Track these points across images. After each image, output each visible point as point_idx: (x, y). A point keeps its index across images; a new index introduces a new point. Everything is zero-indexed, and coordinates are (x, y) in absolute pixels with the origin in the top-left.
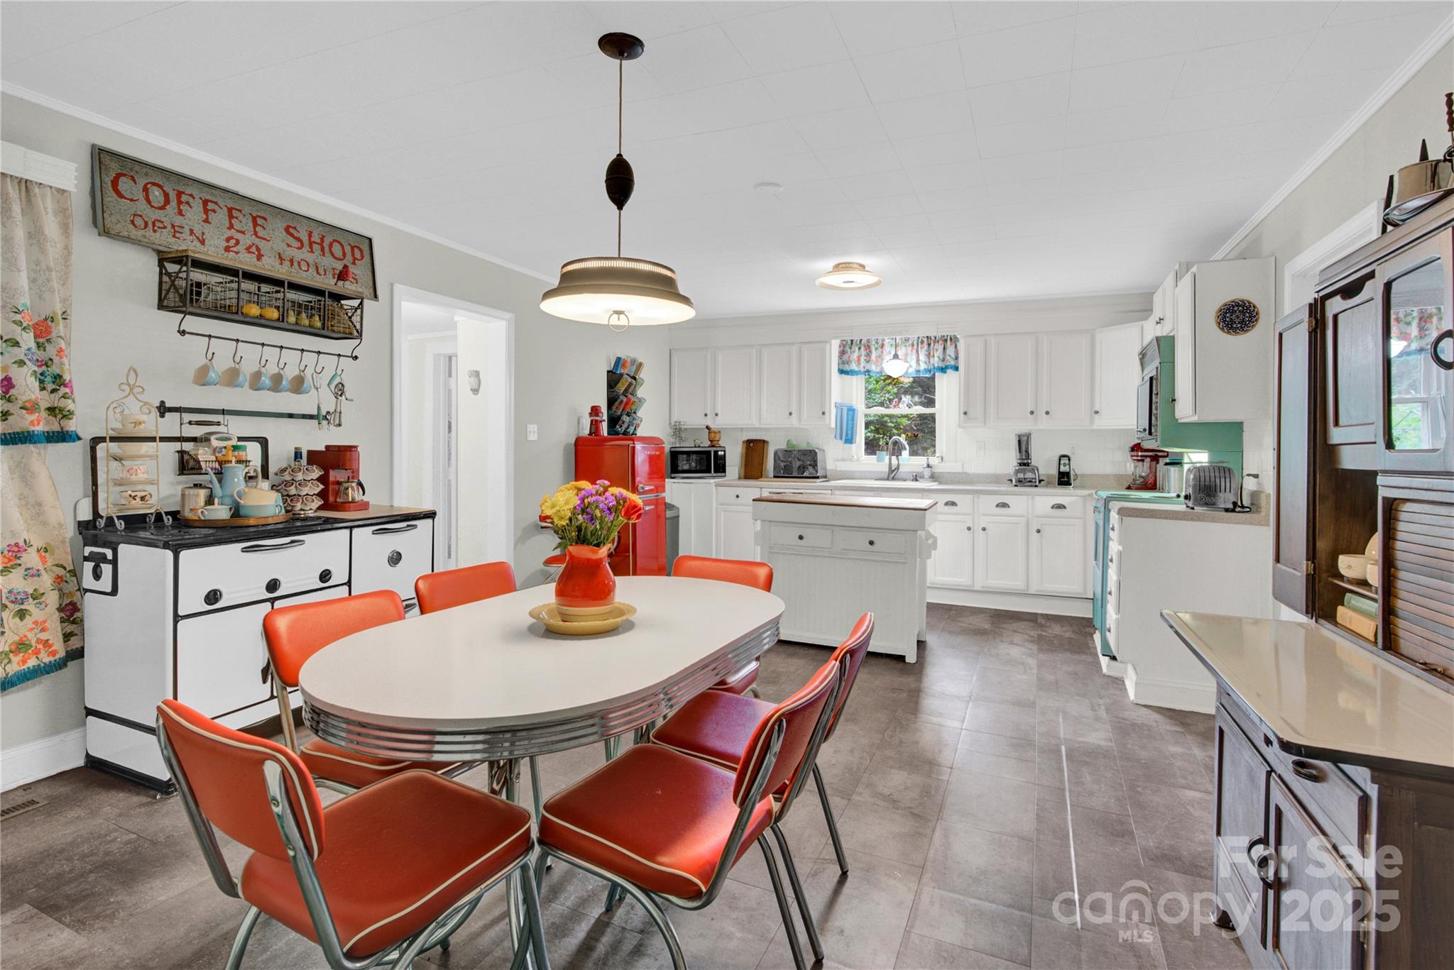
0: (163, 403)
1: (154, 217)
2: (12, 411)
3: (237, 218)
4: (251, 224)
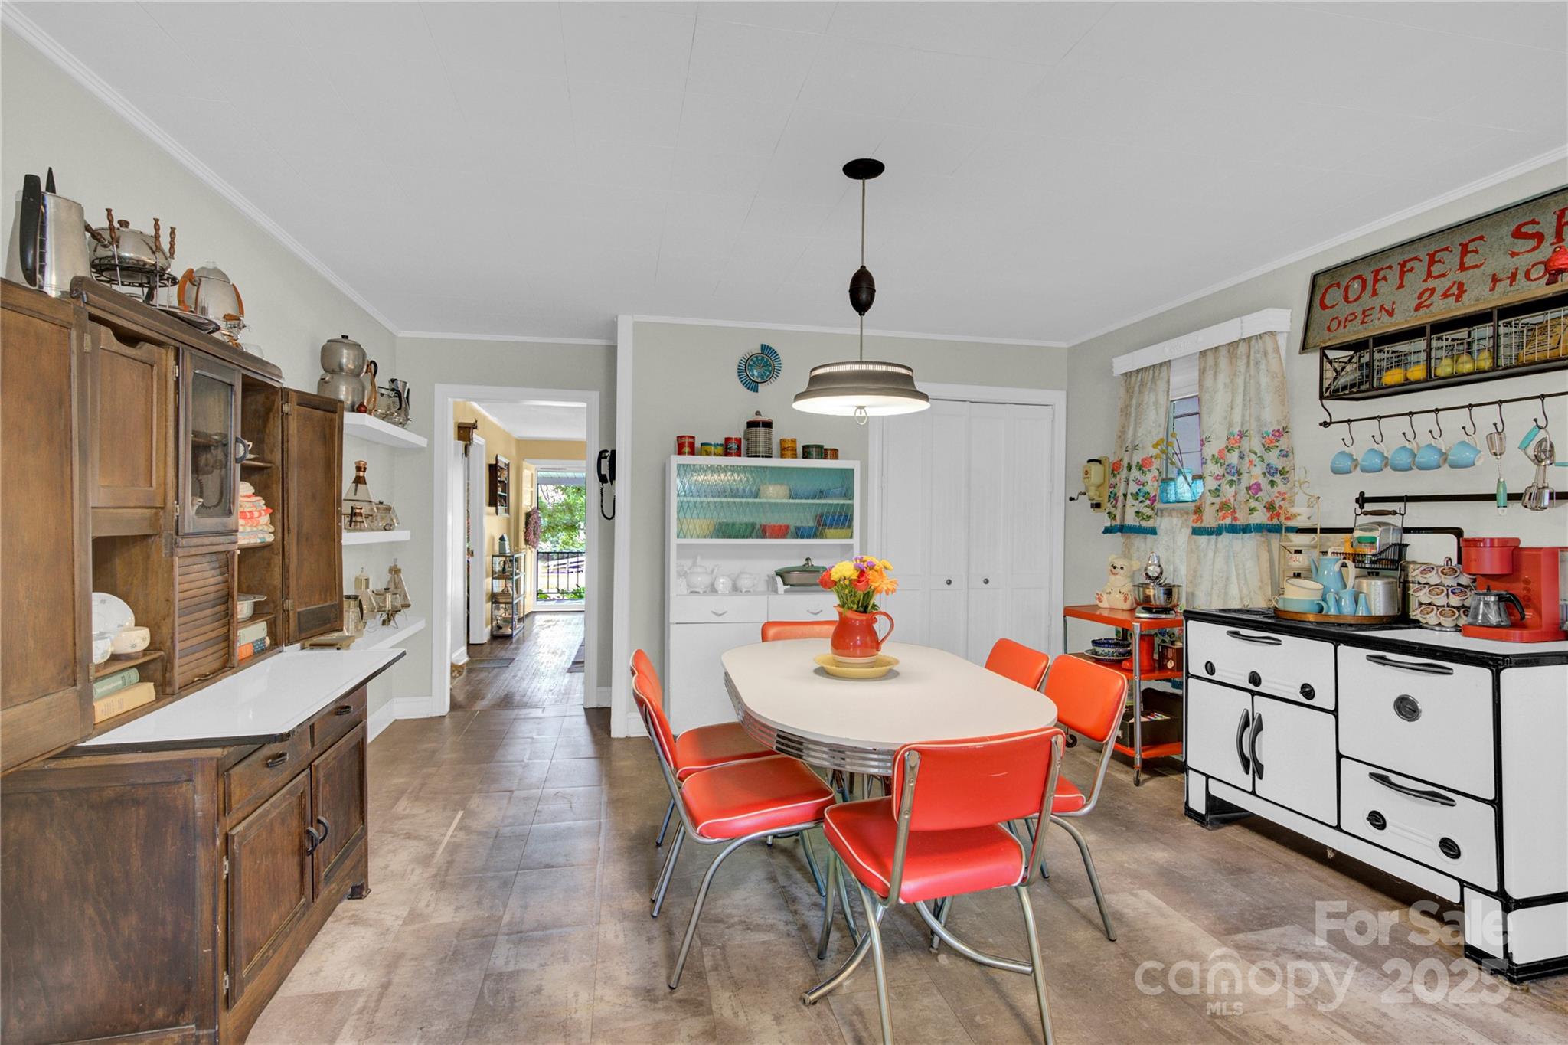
0: (1362, 494)
1: (1348, 313)
2: (1258, 508)
3: (1440, 261)
4: (1459, 257)
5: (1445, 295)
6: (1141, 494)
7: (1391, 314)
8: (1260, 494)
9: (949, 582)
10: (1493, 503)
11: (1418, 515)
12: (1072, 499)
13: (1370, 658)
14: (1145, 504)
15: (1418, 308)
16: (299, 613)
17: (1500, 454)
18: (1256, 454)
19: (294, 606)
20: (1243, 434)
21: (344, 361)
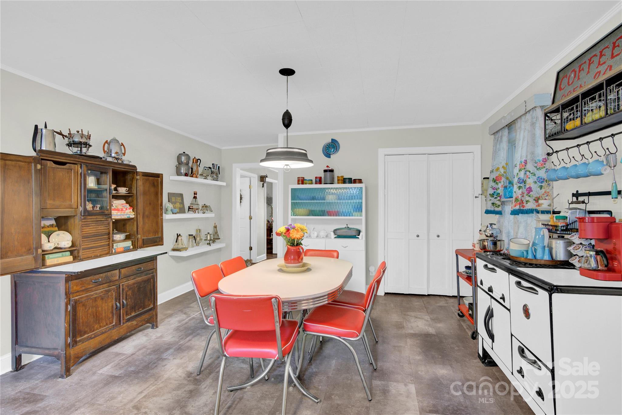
0: (577, 192)
1: (568, 92)
2: (530, 201)
3: (604, 55)
4: (611, 50)
5: (604, 74)
6: (496, 194)
8: (531, 193)
9: (418, 236)
12: (476, 197)
14: (498, 199)
16: (143, 239)
17: (615, 166)
18: (530, 172)
19: (141, 237)
20: (526, 162)
21: (183, 160)
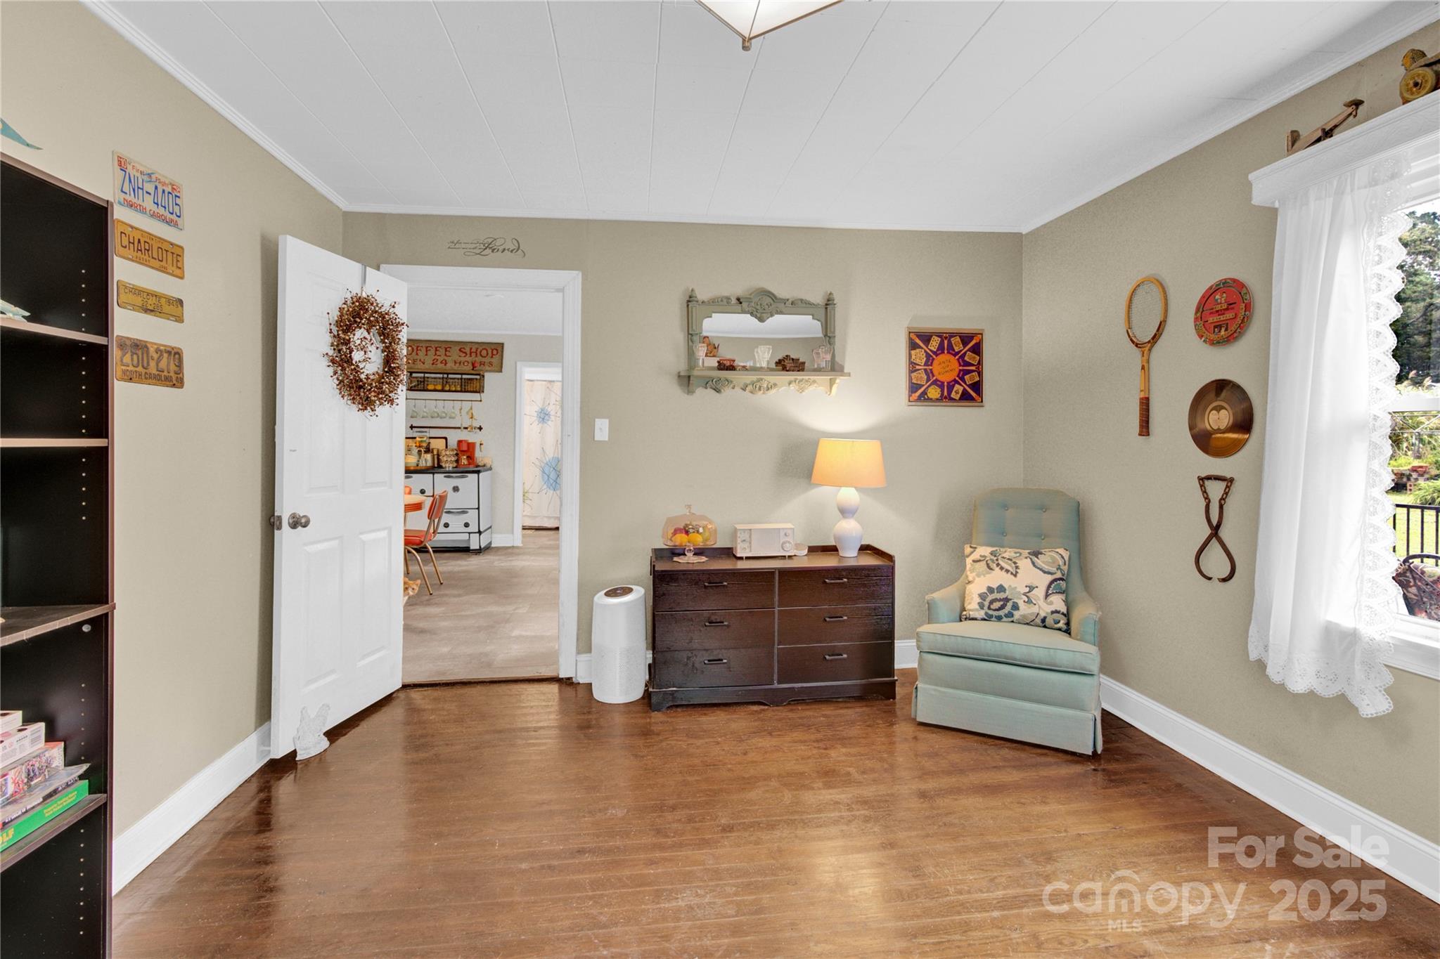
4: (444, 351)
5: (441, 362)
7: (424, 364)
10: (459, 430)
11: (434, 433)
13: (445, 477)
15: (433, 364)
